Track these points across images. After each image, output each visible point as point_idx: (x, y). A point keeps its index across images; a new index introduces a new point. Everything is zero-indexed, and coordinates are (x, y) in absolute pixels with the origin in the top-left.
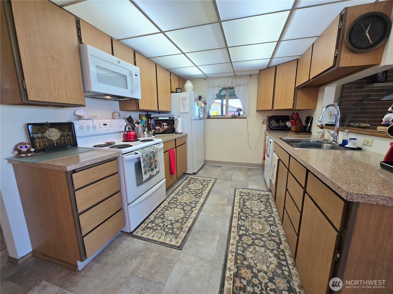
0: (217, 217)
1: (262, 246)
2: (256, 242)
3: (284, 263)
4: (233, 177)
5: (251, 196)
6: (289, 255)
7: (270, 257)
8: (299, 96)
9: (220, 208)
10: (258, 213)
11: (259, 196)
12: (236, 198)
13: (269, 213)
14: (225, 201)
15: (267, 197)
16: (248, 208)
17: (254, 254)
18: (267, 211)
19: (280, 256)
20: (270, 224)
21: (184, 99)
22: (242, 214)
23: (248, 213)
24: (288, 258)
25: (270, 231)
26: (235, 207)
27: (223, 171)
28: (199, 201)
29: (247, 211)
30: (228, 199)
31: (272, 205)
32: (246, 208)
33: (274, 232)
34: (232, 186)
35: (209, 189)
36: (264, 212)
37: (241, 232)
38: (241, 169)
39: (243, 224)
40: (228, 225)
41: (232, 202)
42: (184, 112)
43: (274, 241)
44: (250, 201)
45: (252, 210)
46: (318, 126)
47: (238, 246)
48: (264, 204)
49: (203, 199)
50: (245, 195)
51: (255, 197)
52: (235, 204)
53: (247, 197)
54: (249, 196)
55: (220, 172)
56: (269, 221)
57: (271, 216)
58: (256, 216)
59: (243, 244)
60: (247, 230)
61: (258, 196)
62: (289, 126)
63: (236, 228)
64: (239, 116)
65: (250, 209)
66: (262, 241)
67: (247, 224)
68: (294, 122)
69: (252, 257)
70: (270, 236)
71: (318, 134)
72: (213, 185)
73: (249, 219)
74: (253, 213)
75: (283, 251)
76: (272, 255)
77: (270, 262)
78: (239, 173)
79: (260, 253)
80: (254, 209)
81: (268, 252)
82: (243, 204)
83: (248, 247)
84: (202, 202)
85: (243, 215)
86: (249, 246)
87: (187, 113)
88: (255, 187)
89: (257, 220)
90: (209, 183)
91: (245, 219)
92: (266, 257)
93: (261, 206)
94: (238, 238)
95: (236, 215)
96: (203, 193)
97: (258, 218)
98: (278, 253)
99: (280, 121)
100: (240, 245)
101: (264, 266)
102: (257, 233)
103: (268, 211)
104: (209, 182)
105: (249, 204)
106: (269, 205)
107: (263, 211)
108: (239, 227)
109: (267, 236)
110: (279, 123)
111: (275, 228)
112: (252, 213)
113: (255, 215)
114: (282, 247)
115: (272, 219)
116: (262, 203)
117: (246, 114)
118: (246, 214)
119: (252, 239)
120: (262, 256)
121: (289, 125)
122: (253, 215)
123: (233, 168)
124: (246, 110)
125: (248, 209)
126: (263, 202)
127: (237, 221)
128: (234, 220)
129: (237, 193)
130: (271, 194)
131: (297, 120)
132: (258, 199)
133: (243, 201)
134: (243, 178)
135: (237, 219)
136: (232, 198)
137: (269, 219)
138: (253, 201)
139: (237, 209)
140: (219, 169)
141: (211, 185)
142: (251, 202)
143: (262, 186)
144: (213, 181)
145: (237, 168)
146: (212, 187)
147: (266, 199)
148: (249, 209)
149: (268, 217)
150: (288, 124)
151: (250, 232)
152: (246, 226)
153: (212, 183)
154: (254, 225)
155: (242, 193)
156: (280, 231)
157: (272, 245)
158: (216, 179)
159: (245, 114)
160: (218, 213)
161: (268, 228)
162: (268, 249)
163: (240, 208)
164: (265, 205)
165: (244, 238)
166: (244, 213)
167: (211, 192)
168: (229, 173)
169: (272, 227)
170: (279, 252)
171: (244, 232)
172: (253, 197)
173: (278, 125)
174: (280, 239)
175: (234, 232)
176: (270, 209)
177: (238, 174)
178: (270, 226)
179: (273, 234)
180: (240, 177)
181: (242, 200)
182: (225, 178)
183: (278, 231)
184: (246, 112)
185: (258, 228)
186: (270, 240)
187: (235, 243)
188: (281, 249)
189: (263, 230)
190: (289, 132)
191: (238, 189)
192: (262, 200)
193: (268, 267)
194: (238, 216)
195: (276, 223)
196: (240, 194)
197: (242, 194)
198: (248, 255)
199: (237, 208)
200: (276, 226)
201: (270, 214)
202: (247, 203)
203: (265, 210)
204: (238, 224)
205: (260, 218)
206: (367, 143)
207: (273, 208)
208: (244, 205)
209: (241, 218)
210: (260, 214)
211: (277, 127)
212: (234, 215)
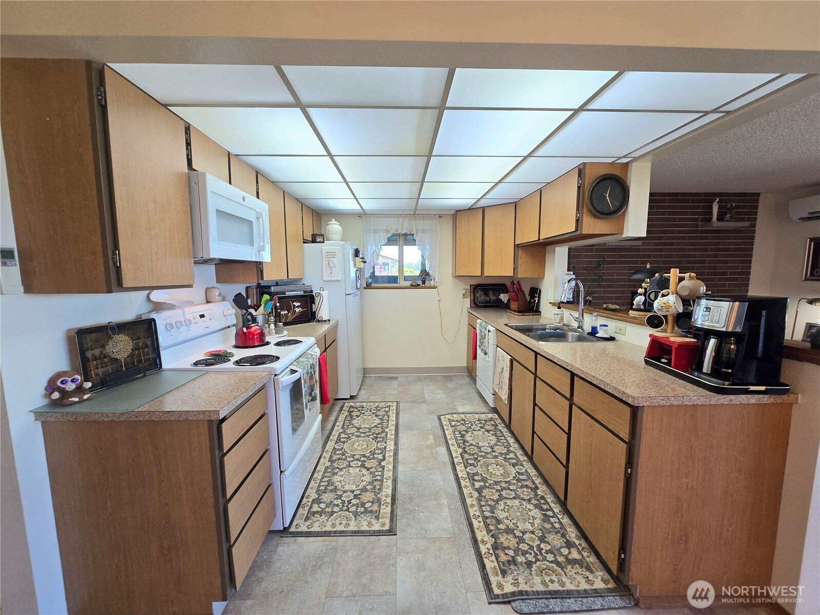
0: (430, 469)
1: (514, 498)
2: (504, 493)
3: (550, 513)
4: (426, 396)
5: (468, 424)
6: (552, 501)
7: (530, 510)
8: (521, 258)
9: (428, 454)
10: (490, 450)
11: (481, 423)
12: (447, 432)
13: (505, 447)
14: (431, 440)
15: (492, 422)
16: (472, 445)
17: (507, 512)
18: (501, 444)
19: (542, 505)
20: (512, 463)
21: (331, 255)
22: (466, 456)
23: (475, 453)
24: (552, 505)
25: (517, 474)
26: (451, 448)
27: (403, 386)
28: (387, 447)
29: (472, 450)
30: (434, 436)
31: (505, 434)
32: (469, 446)
33: (522, 474)
34: (431, 413)
35: (394, 423)
36: (497, 447)
37: (477, 485)
38: (433, 379)
39: (474, 472)
40: (452, 477)
41: (443, 440)
42: (332, 279)
43: (527, 486)
44: (470, 433)
45: (479, 448)
46: (550, 303)
47: (481, 506)
48: (493, 435)
49: (393, 443)
50: (459, 424)
51: (476, 425)
52: (450, 442)
53: (464, 428)
54: (466, 425)
55: (398, 388)
56: (510, 459)
57: (509, 452)
58: (489, 456)
59: (488, 501)
60: (484, 480)
61: (479, 422)
62: (506, 302)
63: (467, 480)
64: (424, 284)
65: (476, 446)
66: (511, 490)
67: (481, 470)
68: (515, 296)
69: (507, 516)
70: (519, 480)
71: (556, 316)
72: (397, 414)
73: (481, 463)
74: (483, 452)
75: (542, 498)
76: (531, 507)
77: (532, 517)
78: (433, 387)
79: (515, 507)
80: (481, 444)
81: (524, 503)
82: (462, 440)
83: (496, 504)
84: (392, 447)
85: (469, 457)
86: (497, 501)
87: (339, 281)
88: (467, 408)
89: (493, 461)
90: (387, 412)
91: (475, 463)
92: (525, 512)
93: (490, 438)
94: (476, 495)
95: (458, 459)
96: (387, 433)
97: (493, 458)
98: (538, 502)
99: (491, 292)
100: (483, 503)
101: (527, 523)
102: (501, 481)
103: (503, 445)
104: (387, 409)
105: (471, 438)
106: (501, 435)
107: (496, 445)
108: (471, 477)
109: (515, 481)
110: (488, 296)
111: (522, 468)
112: (481, 451)
113: (487, 453)
114: (539, 492)
115: (512, 455)
116: (489, 433)
117: (436, 280)
118: (473, 455)
119: (497, 491)
120: (519, 512)
121: (504, 299)
122: (483, 454)
123: (419, 379)
124: (437, 274)
125: (473, 447)
126: (490, 430)
127: (463, 468)
128: (458, 468)
129: (444, 423)
130: (497, 417)
131: (519, 293)
132: (481, 427)
133: (460, 435)
134: (443, 396)
135: (462, 465)
136: (440, 432)
137: (508, 457)
138: (474, 432)
139: (456, 451)
140: (395, 384)
141: (394, 415)
142: (472, 433)
143: (477, 405)
144: (395, 408)
145: (425, 378)
146: (397, 419)
147: (493, 425)
148: (474, 445)
149: (506, 454)
150: (504, 297)
151: (489, 482)
152: (481, 474)
153: (395, 411)
154: (490, 468)
155: (453, 421)
156: (529, 471)
157: (526, 493)
158: (397, 402)
159: (434, 280)
160: (427, 462)
161: (513, 471)
162: (523, 499)
163: (459, 447)
164: (495, 435)
165: (485, 492)
166: (470, 454)
167: (400, 428)
168: (416, 388)
169: (517, 467)
170: (538, 500)
171: (482, 484)
172: (472, 425)
173: (488, 299)
174: (533, 483)
175: (466, 487)
176: (505, 441)
177: (432, 390)
178: (514, 467)
179: (522, 477)
180: (437, 394)
181: (458, 433)
182: (414, 399)
183: (526, 471)
184: (437, 277)
185: (498, 473)
186: (522, 487)
187: (475, 503)
188: (540, 496)
189: (506, 474)
190: (508, 311)
191: (443, 415)
192: (487, 427)
193: (533, 524)
194: (463, 460)
195: (520, 460)
196: (450, 424)
197: (453, 423)
198: (501, 515)
199: (455, 449)
200: (522, 465)
201: (507, 448)
202: (468, 437)
203: (498, 443)
204: (467, 472)
205: (496, 457)
206: (619, 331)
207: (508, 439)
208: (465, 442)
209: (468, 463)
210: (494, 452)
211: (487, 302)
212: (456, 461)
